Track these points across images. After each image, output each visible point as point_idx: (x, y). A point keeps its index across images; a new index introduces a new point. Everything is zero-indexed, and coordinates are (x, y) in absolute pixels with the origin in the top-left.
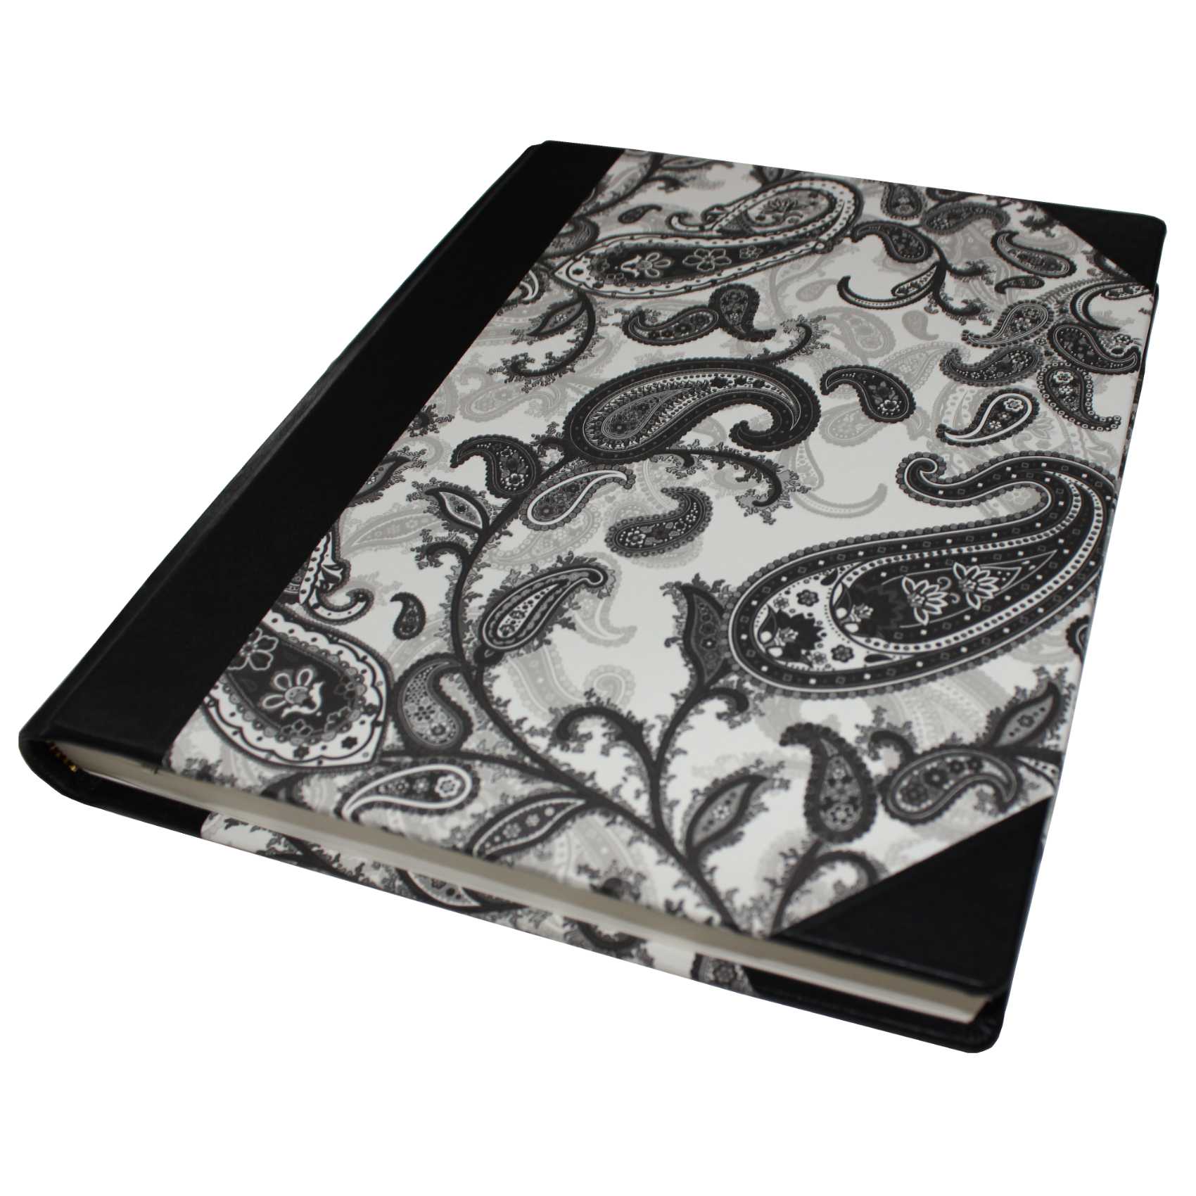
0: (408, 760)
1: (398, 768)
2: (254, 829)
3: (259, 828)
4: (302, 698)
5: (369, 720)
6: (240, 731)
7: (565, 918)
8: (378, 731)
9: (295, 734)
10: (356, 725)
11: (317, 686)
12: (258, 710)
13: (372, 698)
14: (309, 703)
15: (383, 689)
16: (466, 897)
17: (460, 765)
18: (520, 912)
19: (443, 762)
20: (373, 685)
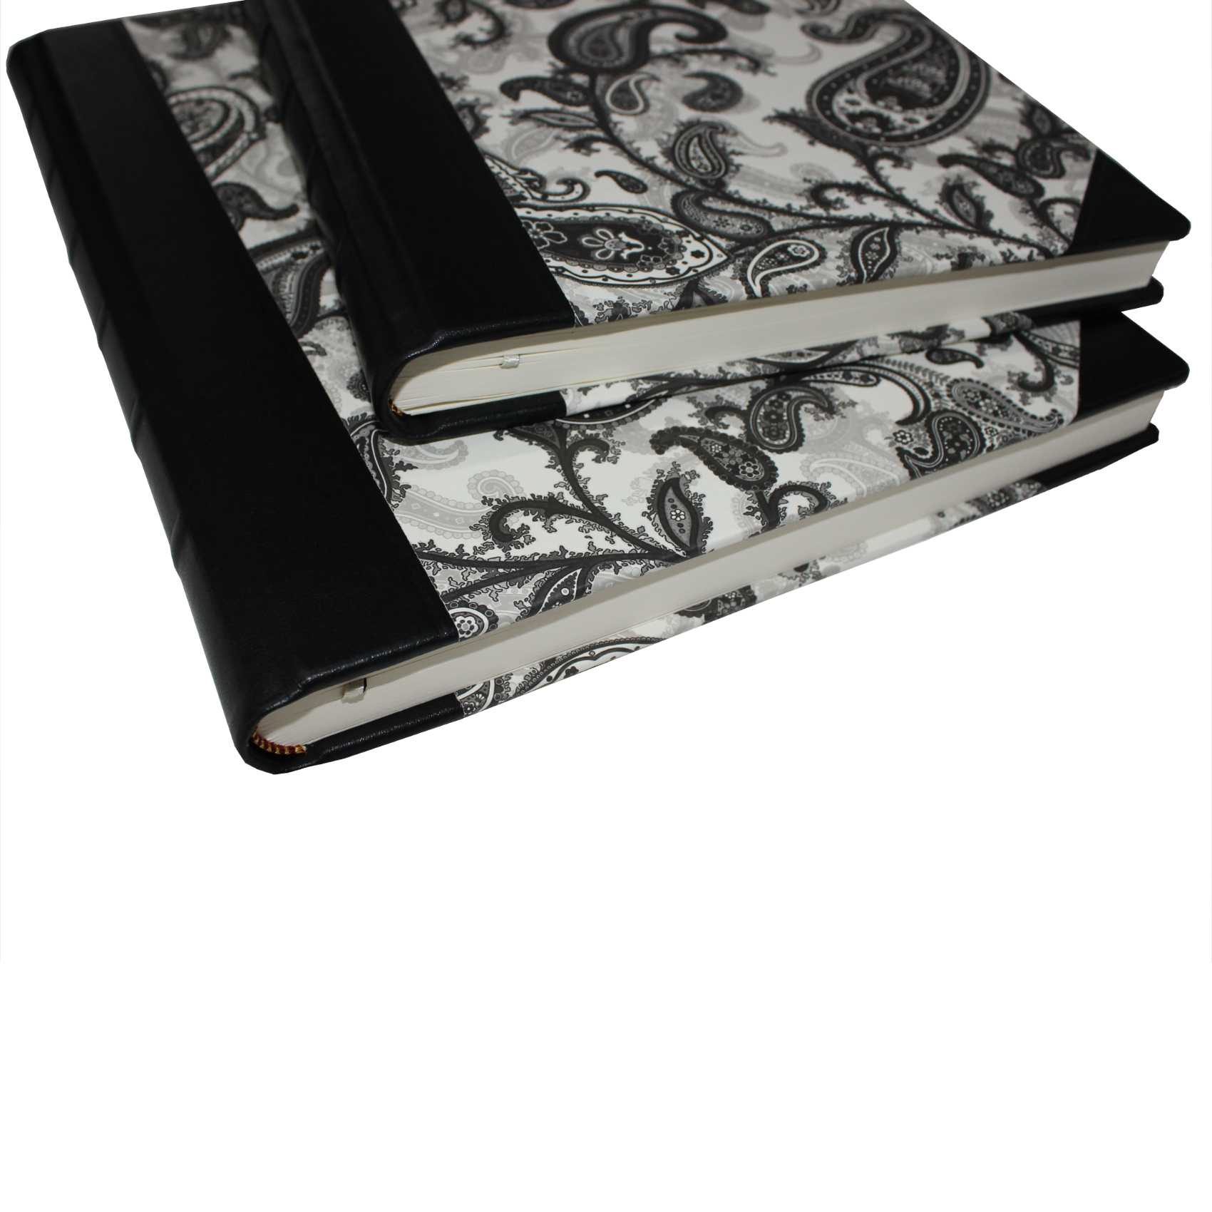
0: (751, 248)
1: (753, 255)
2: (608, 385)
3: (612, 383)
4: (623, 246)
5: (690, 238)
6: (606, 278)
7: (889, 335)
8: (706, 241)
9: (651, 264)
10: (684, 243)
11: (623, 236)
12: (599, 262)
13: (674, 229)
14: (630, 246)
15: (670, 220)
16: (813, 352)
17: (788, 238)
18: (858, 344)
19: (775, 241)
20: (661, 221)
